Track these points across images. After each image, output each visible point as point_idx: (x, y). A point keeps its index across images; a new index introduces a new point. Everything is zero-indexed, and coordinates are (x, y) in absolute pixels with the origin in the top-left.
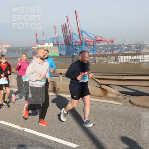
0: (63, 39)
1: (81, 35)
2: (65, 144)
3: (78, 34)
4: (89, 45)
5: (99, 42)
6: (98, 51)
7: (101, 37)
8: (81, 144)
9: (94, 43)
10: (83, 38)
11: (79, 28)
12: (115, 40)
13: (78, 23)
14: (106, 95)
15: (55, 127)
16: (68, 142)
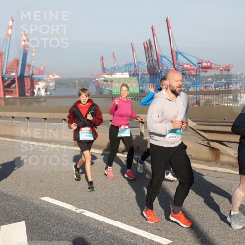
0: (146, 65)
1: (175, 59)
2: (149, 237)
3: (171, 57)
4: (189, 75)
5: (206, 70)
6: (204, 85)
7: (209, 62)
8: (176, 238)
9: (196, 72)
10: (179, 64)
11: (173, 48)
12: (232, 66)
13: (171, 38)
14: (219, 158)
15: (133, 210)
16: (154, 235)
